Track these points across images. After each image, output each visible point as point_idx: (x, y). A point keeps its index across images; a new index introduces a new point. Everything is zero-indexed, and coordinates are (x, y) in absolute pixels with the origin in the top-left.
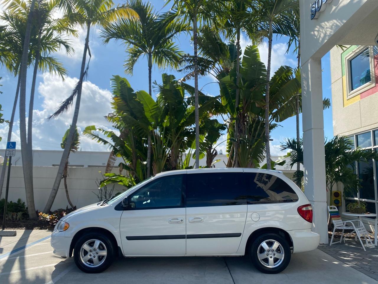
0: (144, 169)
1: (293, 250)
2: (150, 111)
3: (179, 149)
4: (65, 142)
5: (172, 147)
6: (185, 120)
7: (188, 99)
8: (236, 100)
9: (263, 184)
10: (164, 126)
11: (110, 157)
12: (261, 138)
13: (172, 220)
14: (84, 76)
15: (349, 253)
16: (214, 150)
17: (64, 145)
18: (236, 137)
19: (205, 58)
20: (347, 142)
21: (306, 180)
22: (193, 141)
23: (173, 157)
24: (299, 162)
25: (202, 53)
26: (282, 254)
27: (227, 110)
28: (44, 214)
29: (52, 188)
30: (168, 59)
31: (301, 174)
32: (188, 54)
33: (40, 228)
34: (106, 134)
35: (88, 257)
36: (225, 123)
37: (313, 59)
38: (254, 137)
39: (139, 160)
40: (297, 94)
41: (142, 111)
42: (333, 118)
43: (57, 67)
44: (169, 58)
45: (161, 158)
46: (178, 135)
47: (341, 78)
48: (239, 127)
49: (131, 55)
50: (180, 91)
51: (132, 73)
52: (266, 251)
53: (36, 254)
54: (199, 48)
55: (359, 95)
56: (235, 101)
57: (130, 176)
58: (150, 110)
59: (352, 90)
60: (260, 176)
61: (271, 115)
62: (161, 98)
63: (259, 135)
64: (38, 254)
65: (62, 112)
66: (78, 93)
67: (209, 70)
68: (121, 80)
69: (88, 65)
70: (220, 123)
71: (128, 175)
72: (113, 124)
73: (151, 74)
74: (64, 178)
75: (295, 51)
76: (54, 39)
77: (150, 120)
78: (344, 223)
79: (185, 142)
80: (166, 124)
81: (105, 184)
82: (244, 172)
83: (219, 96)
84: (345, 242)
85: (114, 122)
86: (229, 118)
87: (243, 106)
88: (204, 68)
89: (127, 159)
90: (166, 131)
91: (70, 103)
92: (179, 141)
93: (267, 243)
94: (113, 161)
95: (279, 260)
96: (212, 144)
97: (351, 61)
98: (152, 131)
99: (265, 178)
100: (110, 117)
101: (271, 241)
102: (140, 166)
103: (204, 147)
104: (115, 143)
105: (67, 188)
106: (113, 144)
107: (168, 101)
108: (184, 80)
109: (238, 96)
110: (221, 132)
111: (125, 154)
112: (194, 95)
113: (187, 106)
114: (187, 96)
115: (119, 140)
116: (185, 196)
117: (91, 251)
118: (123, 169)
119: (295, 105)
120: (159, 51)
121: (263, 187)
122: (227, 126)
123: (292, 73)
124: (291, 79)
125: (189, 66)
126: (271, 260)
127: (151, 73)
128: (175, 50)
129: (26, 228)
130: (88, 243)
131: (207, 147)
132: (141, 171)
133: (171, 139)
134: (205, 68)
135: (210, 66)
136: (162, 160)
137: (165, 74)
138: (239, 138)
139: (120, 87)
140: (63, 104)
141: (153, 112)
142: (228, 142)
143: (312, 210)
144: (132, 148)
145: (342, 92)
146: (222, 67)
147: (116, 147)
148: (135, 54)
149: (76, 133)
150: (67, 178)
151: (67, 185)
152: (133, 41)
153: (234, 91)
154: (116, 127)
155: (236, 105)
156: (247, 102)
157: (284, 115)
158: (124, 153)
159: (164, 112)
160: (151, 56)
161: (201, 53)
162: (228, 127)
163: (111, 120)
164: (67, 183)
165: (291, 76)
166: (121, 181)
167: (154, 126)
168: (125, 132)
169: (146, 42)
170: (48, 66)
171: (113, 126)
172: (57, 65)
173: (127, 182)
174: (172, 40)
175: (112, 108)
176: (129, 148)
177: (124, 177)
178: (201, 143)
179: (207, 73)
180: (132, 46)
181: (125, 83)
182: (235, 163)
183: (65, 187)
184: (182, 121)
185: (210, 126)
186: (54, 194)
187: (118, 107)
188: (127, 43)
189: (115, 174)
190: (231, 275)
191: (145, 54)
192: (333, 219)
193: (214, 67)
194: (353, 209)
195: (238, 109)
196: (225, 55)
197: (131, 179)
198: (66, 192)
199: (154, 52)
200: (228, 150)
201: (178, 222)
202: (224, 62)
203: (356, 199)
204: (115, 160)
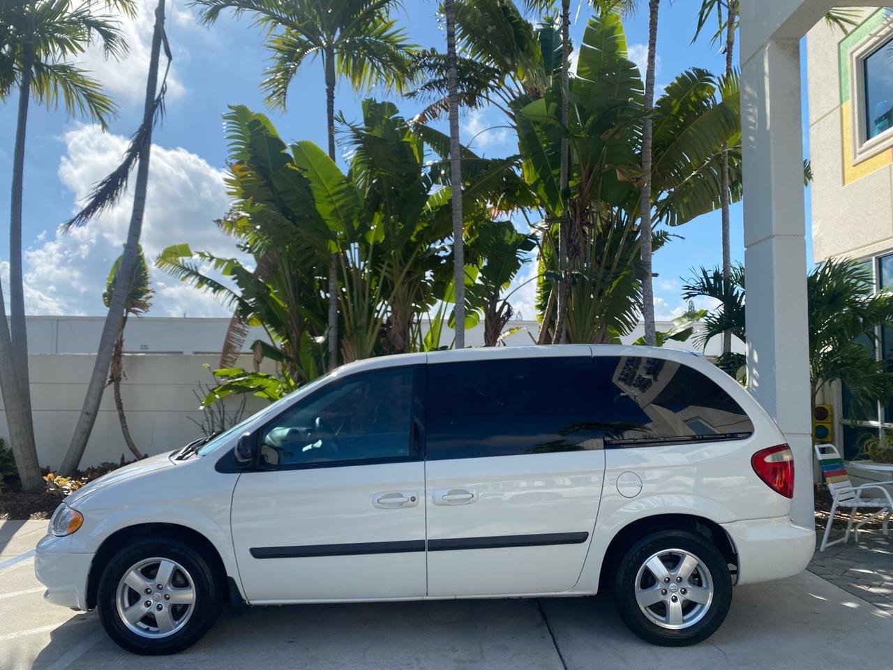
0: (320, 356)
1: (737, 577)
2: (329, 199)
3: (413, 305)
4: (113, 289)
5: (394, 298)
6: (425, 225)
7: (434, 166)
8: (561, 169)
9: (638, 389)
10: (371, 242)
11: (232, 328)
12: (630, 268)
13: (384, 497)
14: (154, 111)
15: (878, 572)
16: (505, 303)
17: (109, 298)
18: (561, 268)
19: (478, 61)
20: (856, 274)
21: (754, 377)
22: (450, 282)
23: (397, 324)
24: (729, 331)
25: (469, 49)
26: (707, 587)
27: (539, 197)
28: (58, 477)
29: (81, 408)
30: (380, 64)
31: (736, 361)
32: (433, 50)
33: (47, 514)
34: (218, 268)
35: (141, 608)
36: (532, 231)
37: (777, 43)
38: (608, 268)
39: (307, 333)
40: (724, 148)
41: (308, 199)
42: (813, 215)
43: (84, 93)
44: (380, 60)
45: (365, 325)
46: (408, 267)
47: (839, 109)
48: (570, 241)
49: (280, 55)
50: (412, 146)
51: (284, 105)
52: (659, 581)
53: (11, 595)
54: (461, 35)
55: (890, 150)
56: (559, 174)
57: (284, 375)
58: (329, 196)
59: (868, 138)
60: (631, 367)
61: (655, 208)
62: (360, 163)
63: (623, 261)
64: (16, 594)
65: (101, 211)
66: (139, 157)
67: (487, 93)
68: (252, 119)
69: (164, 81)
70: (518, 232)
71: (281, 373)
72: (238, 241)
73: (333, 102)
74: (113, 383)
75: (716, 36)
76: (72, 15)
77: (331, 224)
78: (856, 491)
79: (428, 284)
80: (375, 236)
81: (217, 396)
82: (593, 355)
83: (516, 157)
84: (857, 540)
85: (240, 236)
86: (543, 218)
87: (580, 184)
88: (475, 88)
89: (276, 330)
90: (376, 255)
91: (121, 185)
92: (412, 281)
93: (663, 559)
94: (238, 336)
95: (698, 607)
96: (500, 288)
97: (865, 61)
98: (337, 254)
99: (645, 372)
100: (230, 222)
101: (674, 552)
102: (310, 348)
103: (477, 295)
104: (243, 289)
105: (124, 409)
106: (238, 292)
107: (377, 173)
108: (423, 118)
109: (567, 161)
110: (521, 254)
111: (270, 317)
112: (449, 158)
113: (431, 186)
114: (431, 158)
115: (252, 281)
116: (422, 428)
117: (147, 592)
118: (263, 356)
119: (718, 180)
120: (352, 42)
121: (635, 396)
122: (537, 239)
123: (714, 89)
124: (709, 105)
125: (435, 82)
126: (675, 607)
127: (334, 100)
128: (398, 41)
129: (9, 516)
130: (139, 570)
131: (486, 296)
132: (312, 360)
133: (388, 276)
134: (479, 88)
135: (491, 83)
136: (367, 332)
137: (371, 100)
138: (570, 271)
139: (250, 137)
140: (100, 188)
141: (337, 201)
142: (539, 284)
143: (792, 462)
144: (287, 302)
145: (840, 145)
146: (524, 86)
147: (246, 301)
148: (292, 55)
149: (138, 266)
150: (121, 382)
151: (122, 401)
152: (284, 16)
153: (557, 147)
154: (245, 248)
155: (561, 184)
156: (591, 172)
157: (689, 207)
158: (267, 314)
159: (369, 203)
160: (333, 57)
161: (467, 49)
162: (539, 241)
163: (234, 230)
164: (122, 397)
165: (711, 98)
166: (260, 389)
167: (343, 241)
168: (269, 259)
169: (318, 18)
170: (61, 89)
171: (239, 246)
172: (84, 86)
173: (277, 391)
174: (388, 12)
175: (229, 193)
176: (281, 303)
177: (267, 377)
178: (470, 285)
179: (484, 101)
180: (281, 29)
181: (264, 128)
182: (560, 336)
183: (117, 405)
184: (419, 228)
185: (493, 240)
186: (86, 426)
187: (243, 191)
188: (267, 20)
189: (244, 370)
190: (558, 651)
191: (317, 51)
192: (828, 479)
193: (501, 84)
194: (882, 452)
195: (567, 193)
196: (530, 54)
197: (287, 382)
198: (121, 420)
199: (340, 46)
200: (540, 303)
201: (401, 504)
202: (526, 73)
203: (874, 423)
204: (245, 335)
